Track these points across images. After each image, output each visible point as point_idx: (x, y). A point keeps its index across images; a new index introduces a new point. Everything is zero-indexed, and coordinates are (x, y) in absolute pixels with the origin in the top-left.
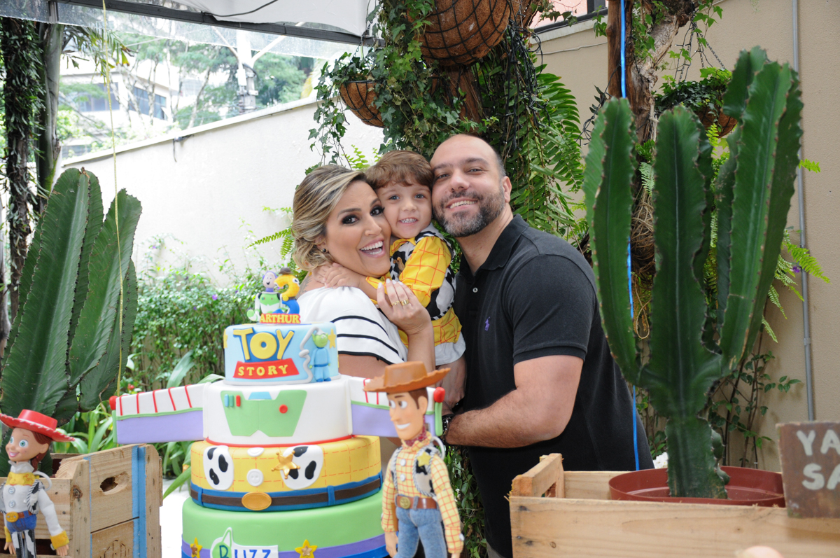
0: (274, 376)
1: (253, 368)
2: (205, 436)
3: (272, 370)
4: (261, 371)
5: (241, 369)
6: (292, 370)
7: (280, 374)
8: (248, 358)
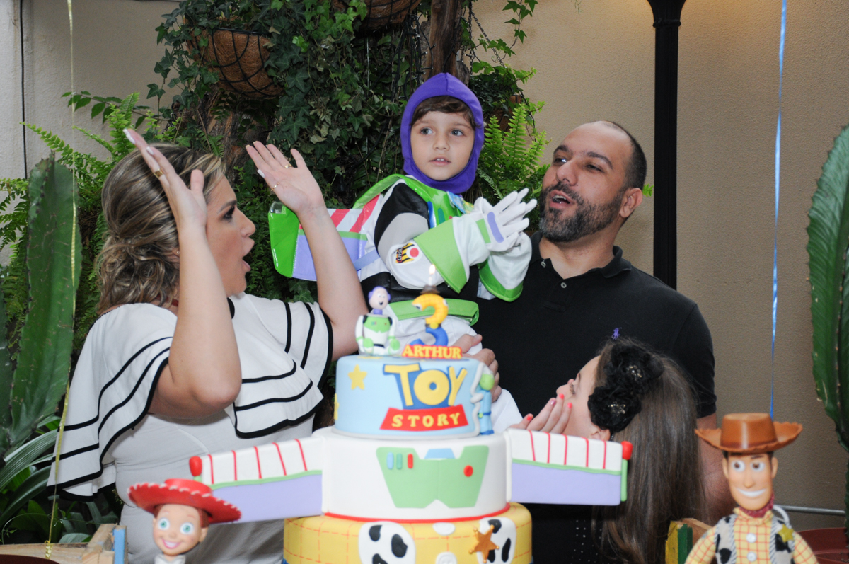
0: (444, 427)
1: (417, 417)
2: (325, 509)
3: (442, 419)
4: (428, 421)
5: (397, 420)
6: (463, 421)
7: (451, 425)
8: (409, 402)
